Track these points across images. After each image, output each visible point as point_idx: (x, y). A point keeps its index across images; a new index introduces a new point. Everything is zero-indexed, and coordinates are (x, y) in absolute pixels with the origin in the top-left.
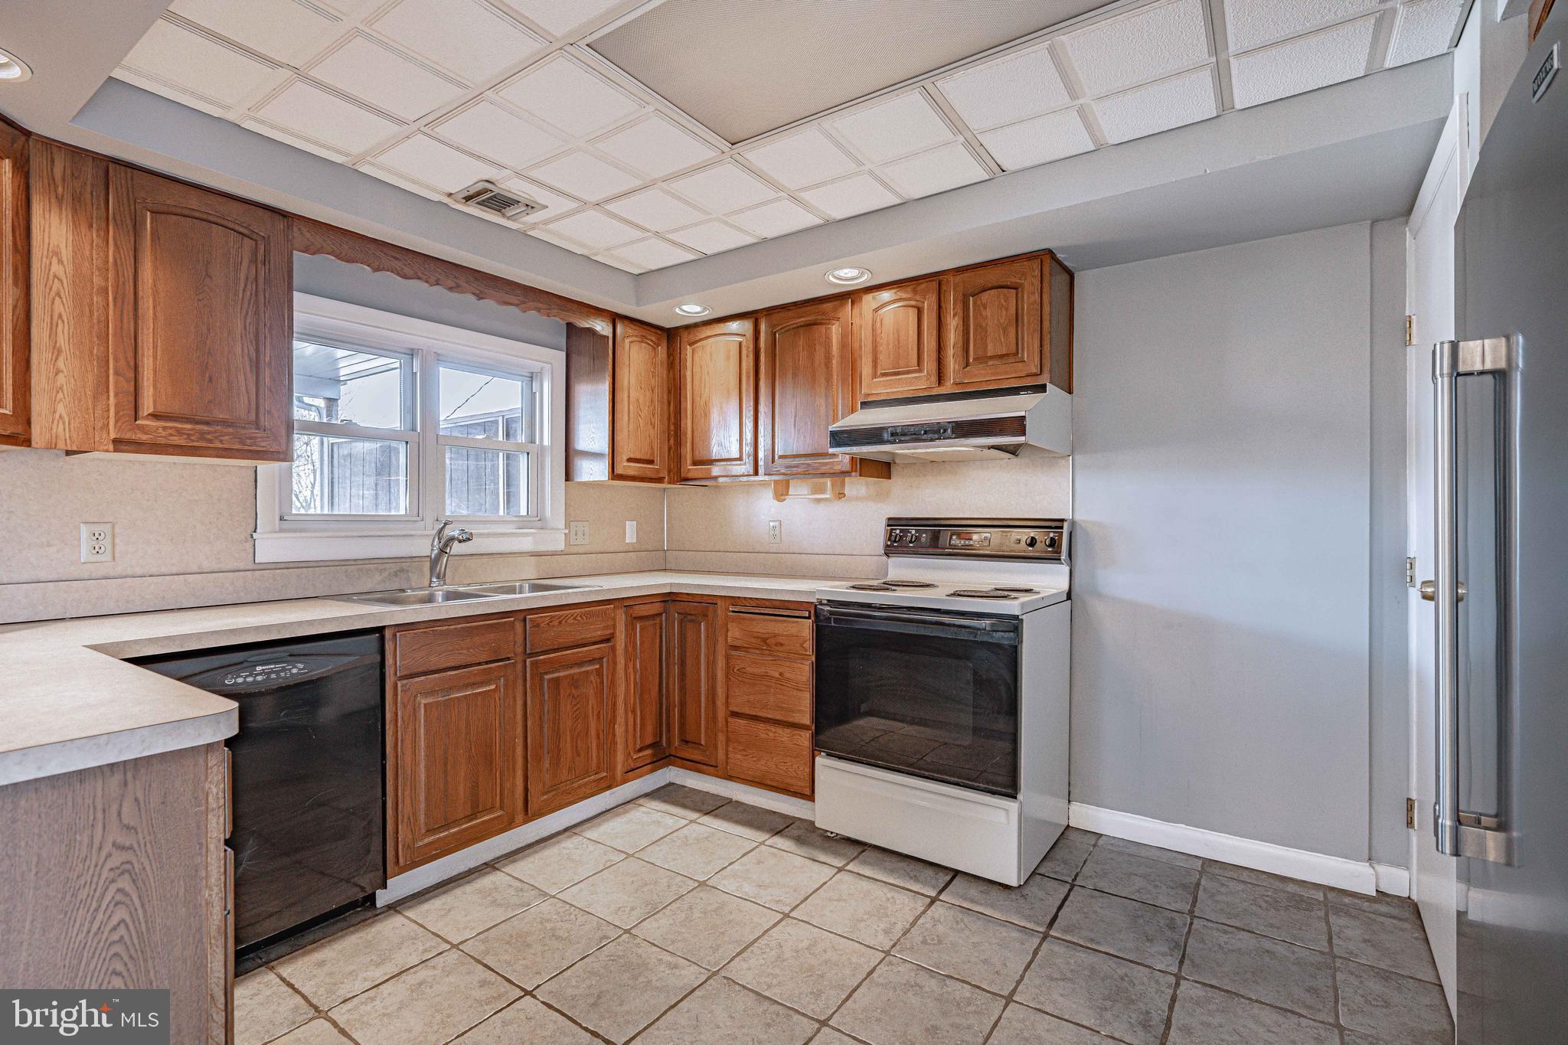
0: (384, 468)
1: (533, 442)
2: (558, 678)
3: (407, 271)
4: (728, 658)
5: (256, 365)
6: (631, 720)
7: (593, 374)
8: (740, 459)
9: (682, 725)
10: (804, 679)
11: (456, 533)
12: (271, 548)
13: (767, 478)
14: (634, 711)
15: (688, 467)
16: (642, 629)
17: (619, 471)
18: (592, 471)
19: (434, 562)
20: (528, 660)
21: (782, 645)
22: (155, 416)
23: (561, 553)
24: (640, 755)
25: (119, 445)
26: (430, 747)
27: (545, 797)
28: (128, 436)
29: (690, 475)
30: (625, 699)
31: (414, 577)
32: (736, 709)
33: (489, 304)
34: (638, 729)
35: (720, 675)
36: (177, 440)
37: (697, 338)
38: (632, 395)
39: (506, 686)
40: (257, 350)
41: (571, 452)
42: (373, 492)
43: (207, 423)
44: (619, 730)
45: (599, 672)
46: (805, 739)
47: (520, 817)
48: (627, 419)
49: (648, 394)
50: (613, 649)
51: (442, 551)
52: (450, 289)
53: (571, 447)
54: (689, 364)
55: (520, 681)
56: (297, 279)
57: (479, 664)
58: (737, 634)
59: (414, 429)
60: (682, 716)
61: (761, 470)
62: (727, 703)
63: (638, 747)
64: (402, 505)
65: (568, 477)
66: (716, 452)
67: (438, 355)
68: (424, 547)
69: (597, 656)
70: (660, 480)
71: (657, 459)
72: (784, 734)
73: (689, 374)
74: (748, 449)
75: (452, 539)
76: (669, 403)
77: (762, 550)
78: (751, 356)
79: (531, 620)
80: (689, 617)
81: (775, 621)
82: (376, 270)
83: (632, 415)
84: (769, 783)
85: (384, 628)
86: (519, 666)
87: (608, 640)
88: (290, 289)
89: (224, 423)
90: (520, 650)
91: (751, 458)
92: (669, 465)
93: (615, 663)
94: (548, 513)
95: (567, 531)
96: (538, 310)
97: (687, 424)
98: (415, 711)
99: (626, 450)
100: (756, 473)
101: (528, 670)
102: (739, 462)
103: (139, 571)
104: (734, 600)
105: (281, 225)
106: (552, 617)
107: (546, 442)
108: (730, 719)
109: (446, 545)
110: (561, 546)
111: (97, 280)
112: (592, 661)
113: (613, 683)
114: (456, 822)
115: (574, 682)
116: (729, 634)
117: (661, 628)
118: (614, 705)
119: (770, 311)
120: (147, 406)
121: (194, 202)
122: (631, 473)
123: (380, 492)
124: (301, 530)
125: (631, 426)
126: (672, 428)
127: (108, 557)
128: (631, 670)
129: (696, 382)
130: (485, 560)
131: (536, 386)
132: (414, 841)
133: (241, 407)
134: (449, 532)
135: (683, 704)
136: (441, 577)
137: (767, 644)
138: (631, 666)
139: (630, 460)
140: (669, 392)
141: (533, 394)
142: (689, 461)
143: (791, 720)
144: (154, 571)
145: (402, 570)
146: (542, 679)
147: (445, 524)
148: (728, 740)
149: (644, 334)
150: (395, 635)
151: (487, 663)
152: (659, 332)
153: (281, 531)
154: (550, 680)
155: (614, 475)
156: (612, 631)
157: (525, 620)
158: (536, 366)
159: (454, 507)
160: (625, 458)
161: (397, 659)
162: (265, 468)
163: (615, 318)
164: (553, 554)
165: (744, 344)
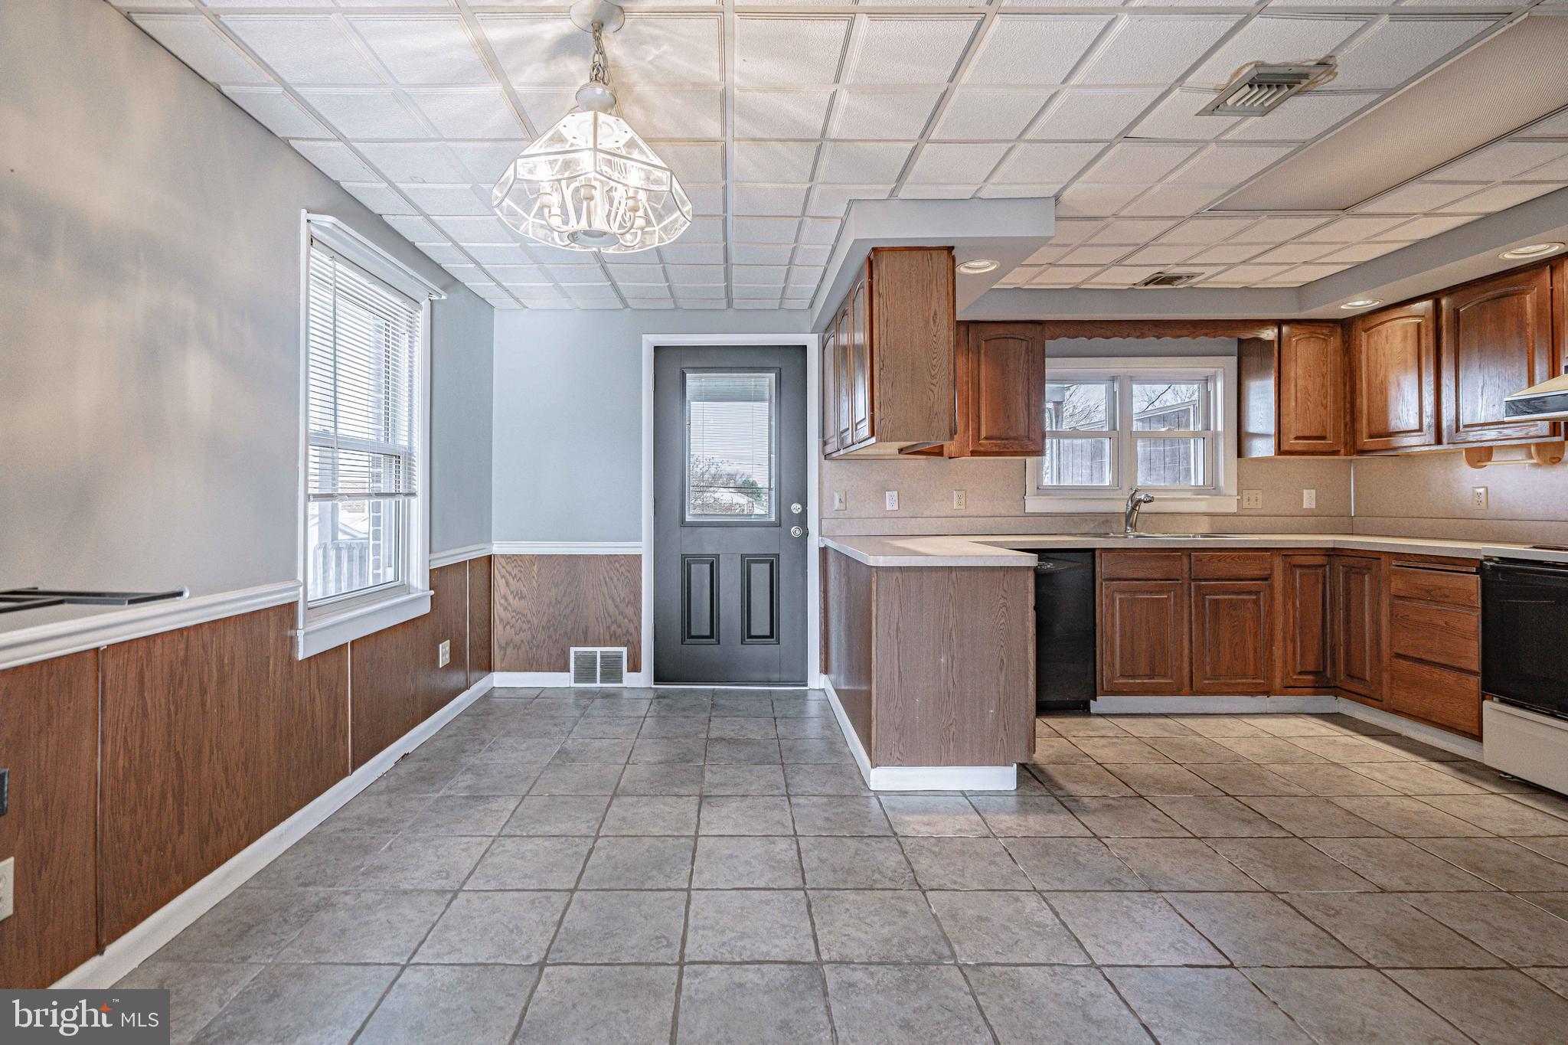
0: (1096, 454)
1: (1208, 428)
2: (1217, 600)
3: (1109, 333)
4: (1392, 605)
5: (1028, 406)
6: (1290, 647)
7: (1261, 371)
8: (1420, 430)
9: (1348, 662)
10: (1473, 629)
11: (1142, 497)
12: (1033, 505)
13: (1451, 447)
14: (1293, 640)
15: (1365, 441)
16: (1301, 575)
17: (1285, 447)
18: (1262, 449)
19: (1128, 516)
20: (1193, 584)
21: (1447, 597)
22: (986, 438)
23: (1234, 515)
24: (1300, 677)
25: (974, 453)
26: (1122, 625)
27: (1207, 682)
28: (976, 449)
29: (1366, 448)
30: (1283, 628)
31: (1115, 526)
32: (1398, 651)
33: (1166, 339)
34: (1298, 656)
35: (1385, 621)
36: (995, 449)
37: (1373, 325)
38: (1300, 382)
39: (1175, 597)
40: (1029, 399)
41: (1243, 435)
42: (1089, 471)
43: (1006, 439)
44: (1277, 651)
45: (1256, 602)
46: (1474, 684)
47: (1187, 689)
48: (1294, 404)
49: (1318, 380)
50: (1271, 587)
51: (1133, 509)
52: (1138, 337)
53: (1243, 430)
54: (1364, 348)
55: (1186, 598)
56: (1047, 351)
57: (1155, 580)
58: (1400, 586)
59: (1115, 429)
60: (1348, 653)
61: (1445, 440)
62: (1391, 646)
63: (1298, 669)
64: (1107, 480)
65: (1240, 454)
66: (1394, 424)
67: (1131, 377)
68: (1122, 507)
69: (1253, 589)
70: (1335, 453)
71: (1330, 434)
72: (1450, 677)
73: (1364, 357)
74: (1429, 420)
75: (1140, 501)
76: (1345, 384)
77: (1462, 516)
78: (1431, 335)
79: (1195, 556)
80: (1354, 570)
81: (1441, 575)
82: (1089, 339)
83: (1299, 401)
84: (1434, 719)
85: (1095, 549)
86: (1186, 587)
87: (1266, 579)
88: (1043, 357)
89: (1015, 438)
90: (1186, 576)
91: (1433, 429)
92: (1345, 439)
93: (1272, 598)
94: (1222, 483)
95: (1239, 497)
96: (1206, 335)
97: (1363, 403)
98: (1113, 600)
99: (1293, 427)
100: (1439, 441)
101: (1193, 589)
102: (1419, 433)
103: (975, 514)
104: (1399, 556)
105: (1039, 328)
106: (1212, 556)
107: (1220, 428)
108: (1393, 660)
109: (1136, 505)
110: (1234, 509)
111: (965, 379)
112: (1250, 593)
113: (1270, 613)
114: (1139, 676)
115: (1232, 605)
116: (1393, 585)
117: (1324, 577)
118: (1272, 630)
119: (1450, 291)
120: (983, 434)
121: (1001, 330)
122: (1298, 448)
123: (1094, 472)
124: (1047, 495)
125: (1299, 410)
126: (1348, 406)
127: (963, 507)
128: (1290, 607)
129: (1372, 364)
130: (1166, 517)
131: (1210, 386)
132: (1113, 678)
133: (1022, 430)
134: (1139, 496)
135: (1348, 644)
136: (1134, 526)
137: (1431, 596)
138: (1290, 604)
139: (1297, 438)
140: (1345, 374)
141: (1208, 393)
142: (1365, 434)
143: (1458, 665)
144: (981, 514)
145: (1107, 521)
146: (1204, 599)
147: (1136, 491)
148: (1393, 678)
149: (1313, 330)
150: (1101, 555)
151: (1161, 580)
152: (1332, 325)
153: (1038, 495)
154: (1211, 601)
155: (1280, 451)
156: (1269, 572)
157: (1190, 556)
158: (1210, 371)
159: (1141, 480)
160: (1292, 436)
161: (1103, 568)
162: (1030, 460)
163: (1279, 323)
164: (1227, 515)
165: (1423, 324)
